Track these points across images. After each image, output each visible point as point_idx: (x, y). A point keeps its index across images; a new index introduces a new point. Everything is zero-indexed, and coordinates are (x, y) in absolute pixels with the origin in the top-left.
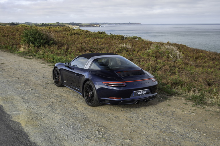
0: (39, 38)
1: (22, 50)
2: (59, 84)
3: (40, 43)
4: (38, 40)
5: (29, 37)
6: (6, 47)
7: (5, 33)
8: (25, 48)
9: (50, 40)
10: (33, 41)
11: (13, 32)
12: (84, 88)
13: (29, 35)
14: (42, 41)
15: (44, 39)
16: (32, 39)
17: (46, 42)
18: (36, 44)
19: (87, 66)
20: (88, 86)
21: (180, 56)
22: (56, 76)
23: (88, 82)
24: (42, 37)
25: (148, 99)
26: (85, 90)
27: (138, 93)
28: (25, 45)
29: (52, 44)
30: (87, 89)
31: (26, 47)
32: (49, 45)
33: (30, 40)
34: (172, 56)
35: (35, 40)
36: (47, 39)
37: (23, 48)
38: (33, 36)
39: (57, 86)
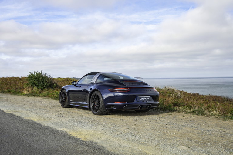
0: (43, 82)
1: (25, 92)
2: (66, 105)
3: (44, 86)
4: (42, 83)
5: (33, 81)
6: (9, 92)
7: (8, 82)
8: (29, 91)
9: (54, 84)
10: (37, 84)
11: (16, 81)
12: (91, 99)
13: (33, 79)
14: (46, 84)
15: (48, 83)
16: (36, 82)
17: (49, 85)
18: (40, 88)
19: (93, 80)
20: (94, 97)
21: (181, 96)
22: (62, 98)
23: (95, 93)
24: (46, 81)
25: (150, 105)
26: (92, 101)
27: (141, 99)
28: (29, 88)
29: (55, 87)
30: (94, 99)
31: (30, 89)
32: (52, 88)
33: (34, 83)
34: (173, 96)
35: (39, 83)
36: (50, 82)
37: (27, 91)
38: (37, 79)
39: (63, 107)
